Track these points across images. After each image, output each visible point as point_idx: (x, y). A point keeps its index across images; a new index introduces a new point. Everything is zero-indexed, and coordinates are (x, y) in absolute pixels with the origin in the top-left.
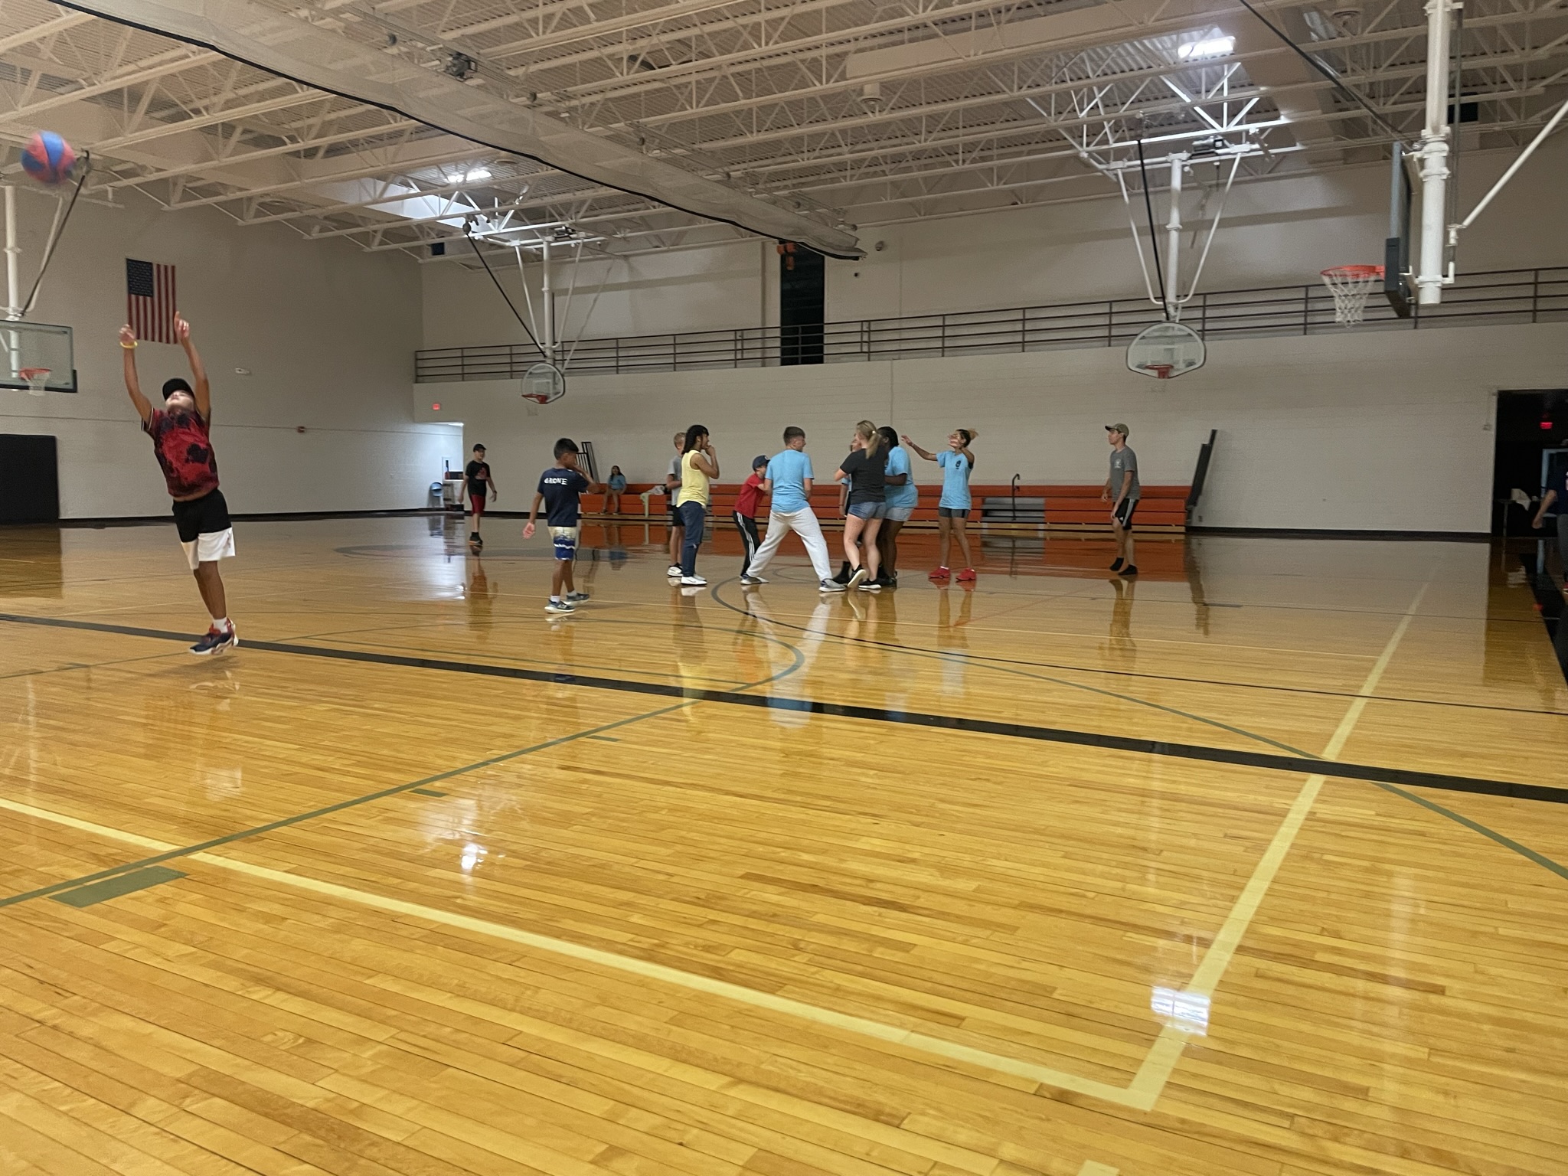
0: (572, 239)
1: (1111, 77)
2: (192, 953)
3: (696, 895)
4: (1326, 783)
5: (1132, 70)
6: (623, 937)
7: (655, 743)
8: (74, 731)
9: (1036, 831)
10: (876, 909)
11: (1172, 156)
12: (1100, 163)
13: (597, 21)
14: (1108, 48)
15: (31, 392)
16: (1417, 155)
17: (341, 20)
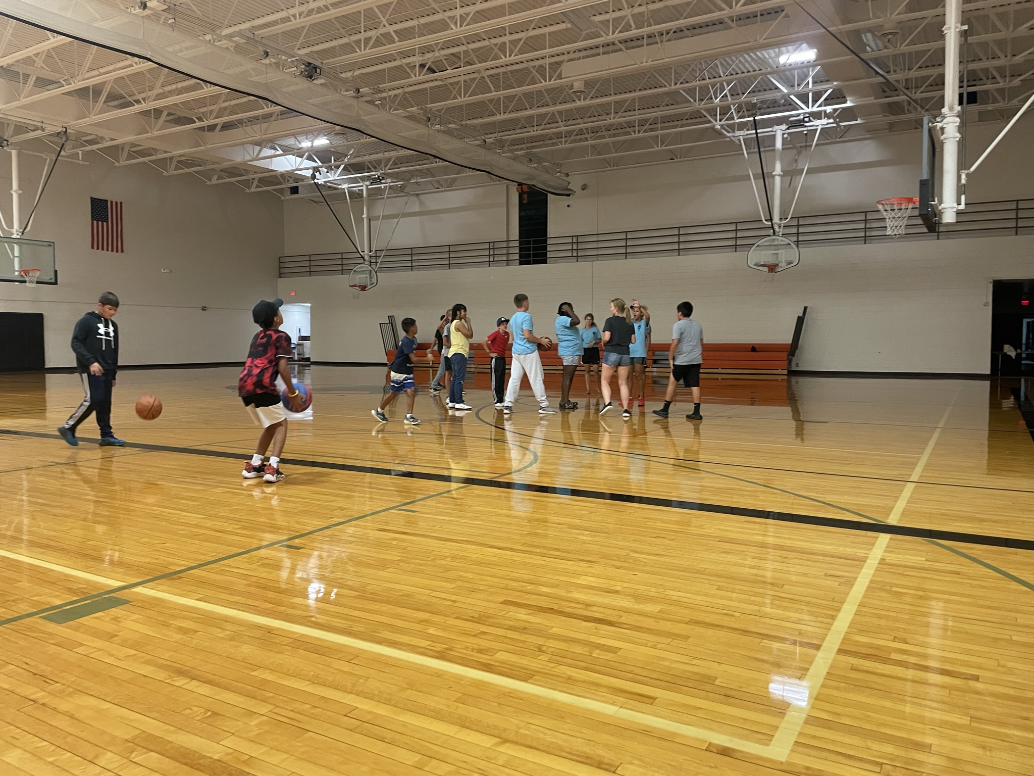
0: (382, 183)
1: (735, 76)
2: (135, 655)
3: (471, 615)
4: (891, 539)
5: (749, 72)
6: (424, 643)
7: (441, 514)
8: (55, 506)
9: (698, 572)
10: (593, 624)
11: (776, 128)
12: (729, 132)
13: (399, 41)
14: (733, 58)
15: (27, 284)
16: (939, 125)
17: (233, 41)
